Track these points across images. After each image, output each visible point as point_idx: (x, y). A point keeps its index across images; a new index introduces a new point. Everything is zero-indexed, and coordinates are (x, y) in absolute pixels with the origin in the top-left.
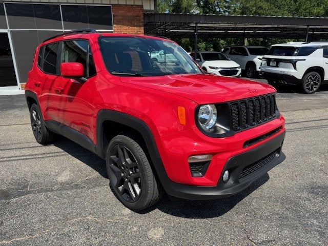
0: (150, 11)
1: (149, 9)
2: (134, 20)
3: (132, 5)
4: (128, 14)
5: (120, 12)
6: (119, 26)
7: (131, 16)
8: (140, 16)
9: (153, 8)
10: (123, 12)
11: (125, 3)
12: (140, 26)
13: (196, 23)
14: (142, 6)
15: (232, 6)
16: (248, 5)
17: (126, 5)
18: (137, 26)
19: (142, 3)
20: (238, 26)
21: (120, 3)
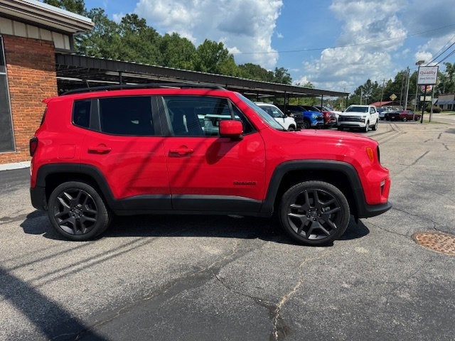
0: (64, 50)
1: (63, 48)
2: (41, 61)
3: (37, 40)
4: (31, 51)
5: (17, 46)
6: (16, 68)
7: (35, 55)
8: (50, 56)
9: (68, 48)
10: (22, 47)
11: (25, 36)
12: (51, 70)
13: (120, 72)
14: (52, 43)
15: (88, 47)
16: (108, 49)
17: (28, 38)
18: (45, 70)
19: (52, 38)
20: (160, 79)
21: (16, 34)
